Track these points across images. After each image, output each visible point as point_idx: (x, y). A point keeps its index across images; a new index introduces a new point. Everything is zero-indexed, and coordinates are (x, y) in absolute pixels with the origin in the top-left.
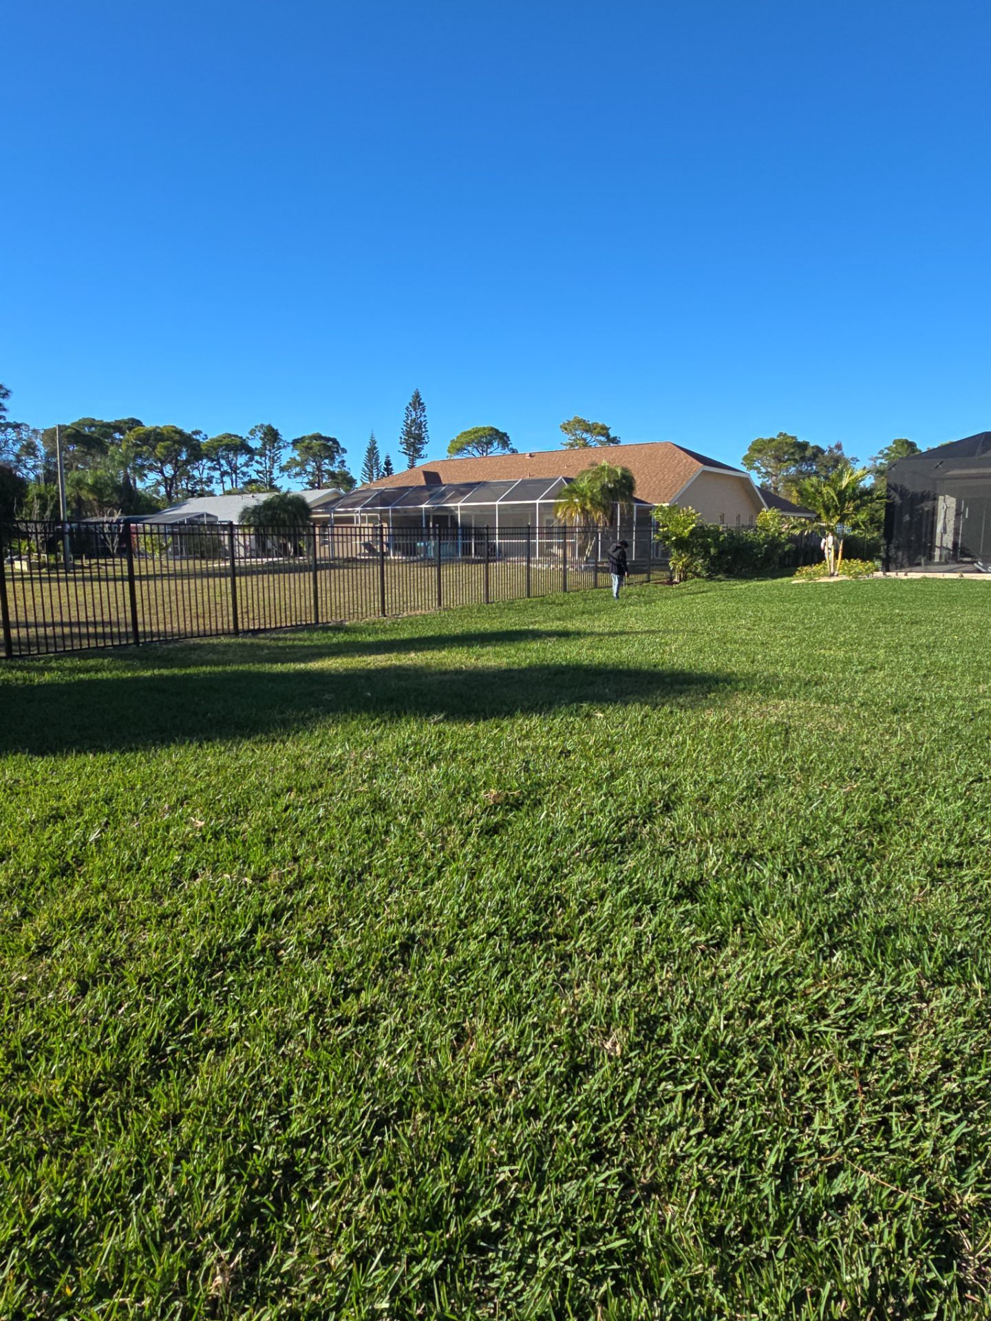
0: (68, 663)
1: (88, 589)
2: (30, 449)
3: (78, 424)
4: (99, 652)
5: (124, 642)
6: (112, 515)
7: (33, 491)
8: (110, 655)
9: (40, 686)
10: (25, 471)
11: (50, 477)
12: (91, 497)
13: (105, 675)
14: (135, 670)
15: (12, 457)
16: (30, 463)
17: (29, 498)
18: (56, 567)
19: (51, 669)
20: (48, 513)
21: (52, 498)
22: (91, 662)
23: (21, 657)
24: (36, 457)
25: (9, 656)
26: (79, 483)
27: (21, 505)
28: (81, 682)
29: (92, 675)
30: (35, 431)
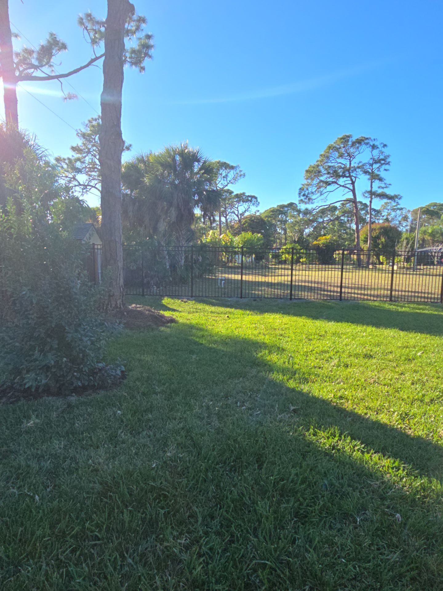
0: (412, 306)
1: (421, 279)
2: (405, 218)
3: (429, 206)
4: (425, 303)
5: (436, 301)
6: (438, 246)
7: (404, 236)
8: (429, 305)
9: (401, 312)
10: (402, 228)
11: (412, 230)
12: (429, 238)
13: (426, 312)
14: (439, 311)
15: (397, 222)
16: (404, 224)
17: (402, 239)
18: (410, 268)
19: (405, 307)
20: (409, 246)
21: (412, 239)
22: (421, 307)
23: (395, 301)
24: (407, 221)
25: (391, 300)
26: (425, 232)
27: (398, 242)
28: (417, 313)
29: (421, 311)
30: (409, 211)
